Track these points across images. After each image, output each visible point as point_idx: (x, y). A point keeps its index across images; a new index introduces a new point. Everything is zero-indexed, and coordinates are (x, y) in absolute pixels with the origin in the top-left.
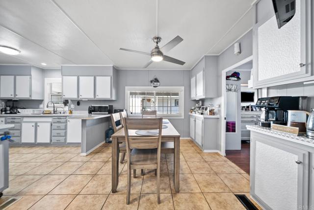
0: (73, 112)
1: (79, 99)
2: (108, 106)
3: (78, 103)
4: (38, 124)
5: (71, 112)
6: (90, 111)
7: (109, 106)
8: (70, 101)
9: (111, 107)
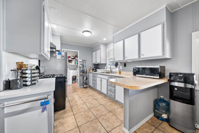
0: (121, 72)
1: (125, 61)
2: (158, 67)
3: (125, 65)
4: (102, 80)
5: (120, 73)
6: (135, 72)
7: (161, 67)
8: (119, 63)
9: (163, 68)
